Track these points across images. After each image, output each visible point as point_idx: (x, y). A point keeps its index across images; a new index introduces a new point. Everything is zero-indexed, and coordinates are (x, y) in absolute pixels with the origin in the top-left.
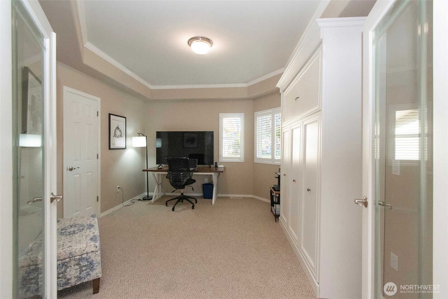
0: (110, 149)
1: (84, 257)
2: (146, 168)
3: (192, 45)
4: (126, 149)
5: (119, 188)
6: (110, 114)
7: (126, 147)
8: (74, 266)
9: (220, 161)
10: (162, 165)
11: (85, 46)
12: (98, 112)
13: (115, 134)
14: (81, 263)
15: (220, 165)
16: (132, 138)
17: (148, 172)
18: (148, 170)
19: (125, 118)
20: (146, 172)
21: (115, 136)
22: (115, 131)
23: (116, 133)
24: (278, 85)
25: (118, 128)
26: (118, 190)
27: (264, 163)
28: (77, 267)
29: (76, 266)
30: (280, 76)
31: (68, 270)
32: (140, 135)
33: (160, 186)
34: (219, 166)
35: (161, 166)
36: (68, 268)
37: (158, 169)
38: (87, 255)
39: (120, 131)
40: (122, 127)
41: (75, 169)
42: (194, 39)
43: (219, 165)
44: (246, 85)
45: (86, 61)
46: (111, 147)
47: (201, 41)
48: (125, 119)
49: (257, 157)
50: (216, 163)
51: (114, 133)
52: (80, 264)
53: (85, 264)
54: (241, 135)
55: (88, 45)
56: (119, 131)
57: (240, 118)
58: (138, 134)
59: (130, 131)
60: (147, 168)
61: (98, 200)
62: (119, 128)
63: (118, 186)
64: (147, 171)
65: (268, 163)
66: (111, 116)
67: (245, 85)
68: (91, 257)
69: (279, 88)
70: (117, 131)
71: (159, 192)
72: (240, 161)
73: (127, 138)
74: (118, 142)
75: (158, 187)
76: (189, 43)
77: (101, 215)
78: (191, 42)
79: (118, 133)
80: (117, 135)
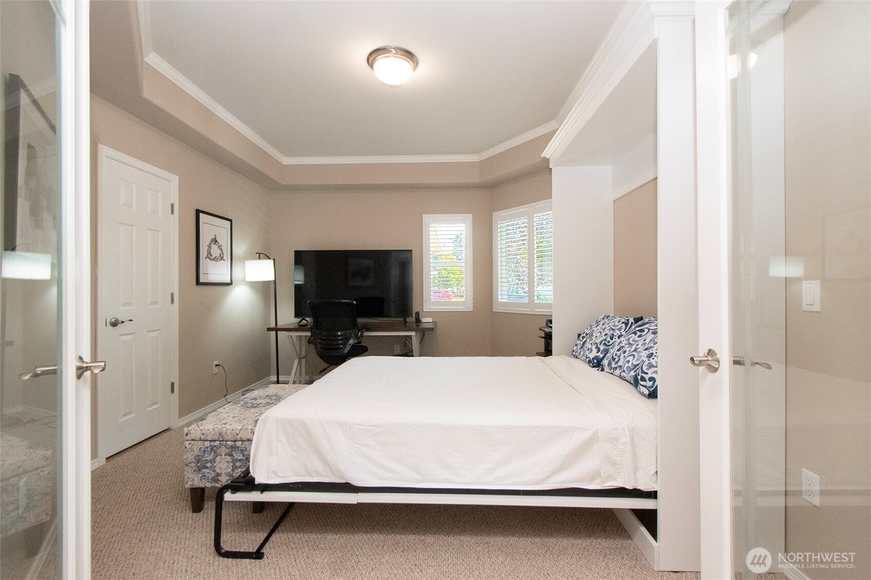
0: (198, 283)
1: (238, 445)
2: (273, 325)
3: (375, 66)
4: (232, 284)
5: (219, 365)
6: (198, 212)
7: (231, 281)
8: (225, 455)
9: (425, 310)
10: (306, 319)
11: (145, 59)
12: (172, 206)
13: (209, 253)
14: (234, 453)
15: (425, 317)
16: (244, 262)
17: (278, 332)
18: (278, 327)
19: (231, 221)
20: (275, 332)
21: (210, 257)
22: (210, 247)
23: (212, 251)
24: (546, 154)
25: (215, 241)
26: (216, 370)
27: (512, 312)
28: (229, 458)
29: (227, 456)
30: (549, 136)
31: (218, 459)
32: (261, 257)
33: (304, 361)
34: (424, 320)
35: (304, 321)
36: (217, 456)
37: (300, 326)
38: (242, 444)
39: (220, 247)
40: (224, 240)
41: (123, 322)
42: (379, 53)
43: (422, 318)
44: (477, 157)
45: (149, 93)
46: (201, 280)
47: (395, 57)
48: (229, 222)
49: (500, 300)
50: (417, 313)
51: (208, 250)
52: (232, 455)
53: (239, 458)
54: (466, 258)
55: (153, 59)
56: (217, 247)
57: (463, 225)
58: (258, 254)
59: (239, 249)
60: (276, 325)
61: (173, 391)
62: (217, 241)
63: (216, 362)
64: (276, 330)
65: (519, 312)
66: (201, 215)
67: (475, 158)
68: (248, 449)
69: (549, 159)
70: (214, 247)
71: (300, 374)
72: (465, 309)
73: (233, 264)
74: (216, 272)
75: (300, 363)
76: (370, 62)
77: (181, 421)
78: (374, 60)
79: (215, 251)
80: (214, 256)
